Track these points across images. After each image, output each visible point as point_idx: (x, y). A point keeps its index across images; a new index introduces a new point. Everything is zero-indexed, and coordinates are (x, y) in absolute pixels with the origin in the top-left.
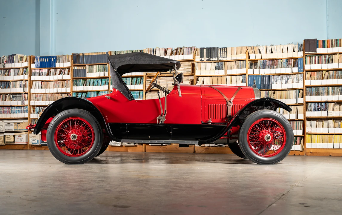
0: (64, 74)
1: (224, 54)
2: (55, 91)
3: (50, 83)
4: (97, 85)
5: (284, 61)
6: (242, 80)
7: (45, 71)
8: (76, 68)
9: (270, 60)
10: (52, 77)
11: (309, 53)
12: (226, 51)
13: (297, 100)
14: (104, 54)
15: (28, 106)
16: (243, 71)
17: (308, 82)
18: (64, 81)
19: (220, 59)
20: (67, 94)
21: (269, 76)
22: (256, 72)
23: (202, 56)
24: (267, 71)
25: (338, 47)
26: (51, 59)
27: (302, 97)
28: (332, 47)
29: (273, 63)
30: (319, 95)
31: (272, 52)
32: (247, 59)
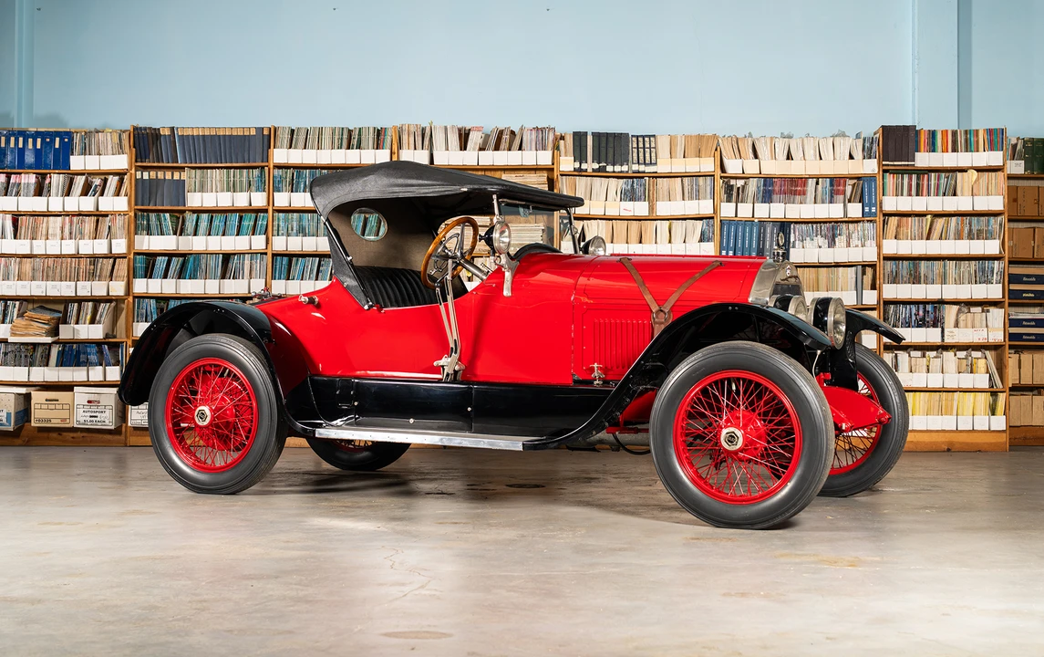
0: (102, 194)
1: (641, 155)
2: (69, 247)
3: (47, 222)
4: (224, 235)
5: (825, 184)
6: (703, 234)
7: (30, 179)
8: (146, 176)
9: (783, 178)
10: (55, 203)
11: (896, 163)
12: (653, 145)
13: (860, 297)
14: (247, 133)
16: (705, 207)
17: (891, 247)
18: (99, 215)
19: (635, 167)
20: (111, 260)
21: (784, 226)
22: (745, 211)
23: (580, 155)
24: (777, 210)
25: (971, 151)
26: (53, 141)
27: (873, 287)
28: (955, 150)
29: (793, 187)
30: (919, 283)
31: (789, 157)
32: (718, 173)
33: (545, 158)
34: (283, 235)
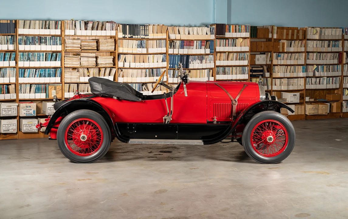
1: (144, 32)
5: (199, 42)
6: (163, 59)
9: (187, 40)
11: (220, 36)
12: (148, 29)
13: (209, 79)
16: (163, 50)
17: (218, 63)
19: (142, 37)
22: (176, 51)
23: (124, 32)
25: (240, 32)
27: (212, 76)
28: (236, 32)
29: (190, 43)
30: (226, 74)
31: (189, 34)
32: (168, 39)
33: (113, 33)
34: (22, 61)
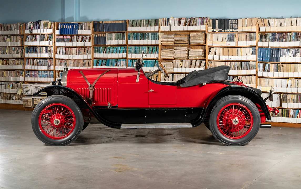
0: (85, 42)
2: (77, 57)
3: (73, 50)
4: (116, 53)
6: (252, 52)
7: (68, 37)
8: (96, 36)
9: (279, 33)
10: (74, 44)
14: (122, 22)
15: (53, 71)
16: (253, 43)
18: (85, 47)
19: (231, 30)
20: (88, 61)
21: (278, 49)
22: (266, 44)
23: (214, 27)
24: (276, 44)
26: (74, 26)
29: (282, 36)
31: (281, 25)
33: (203, 28)
34: (130, 53)
